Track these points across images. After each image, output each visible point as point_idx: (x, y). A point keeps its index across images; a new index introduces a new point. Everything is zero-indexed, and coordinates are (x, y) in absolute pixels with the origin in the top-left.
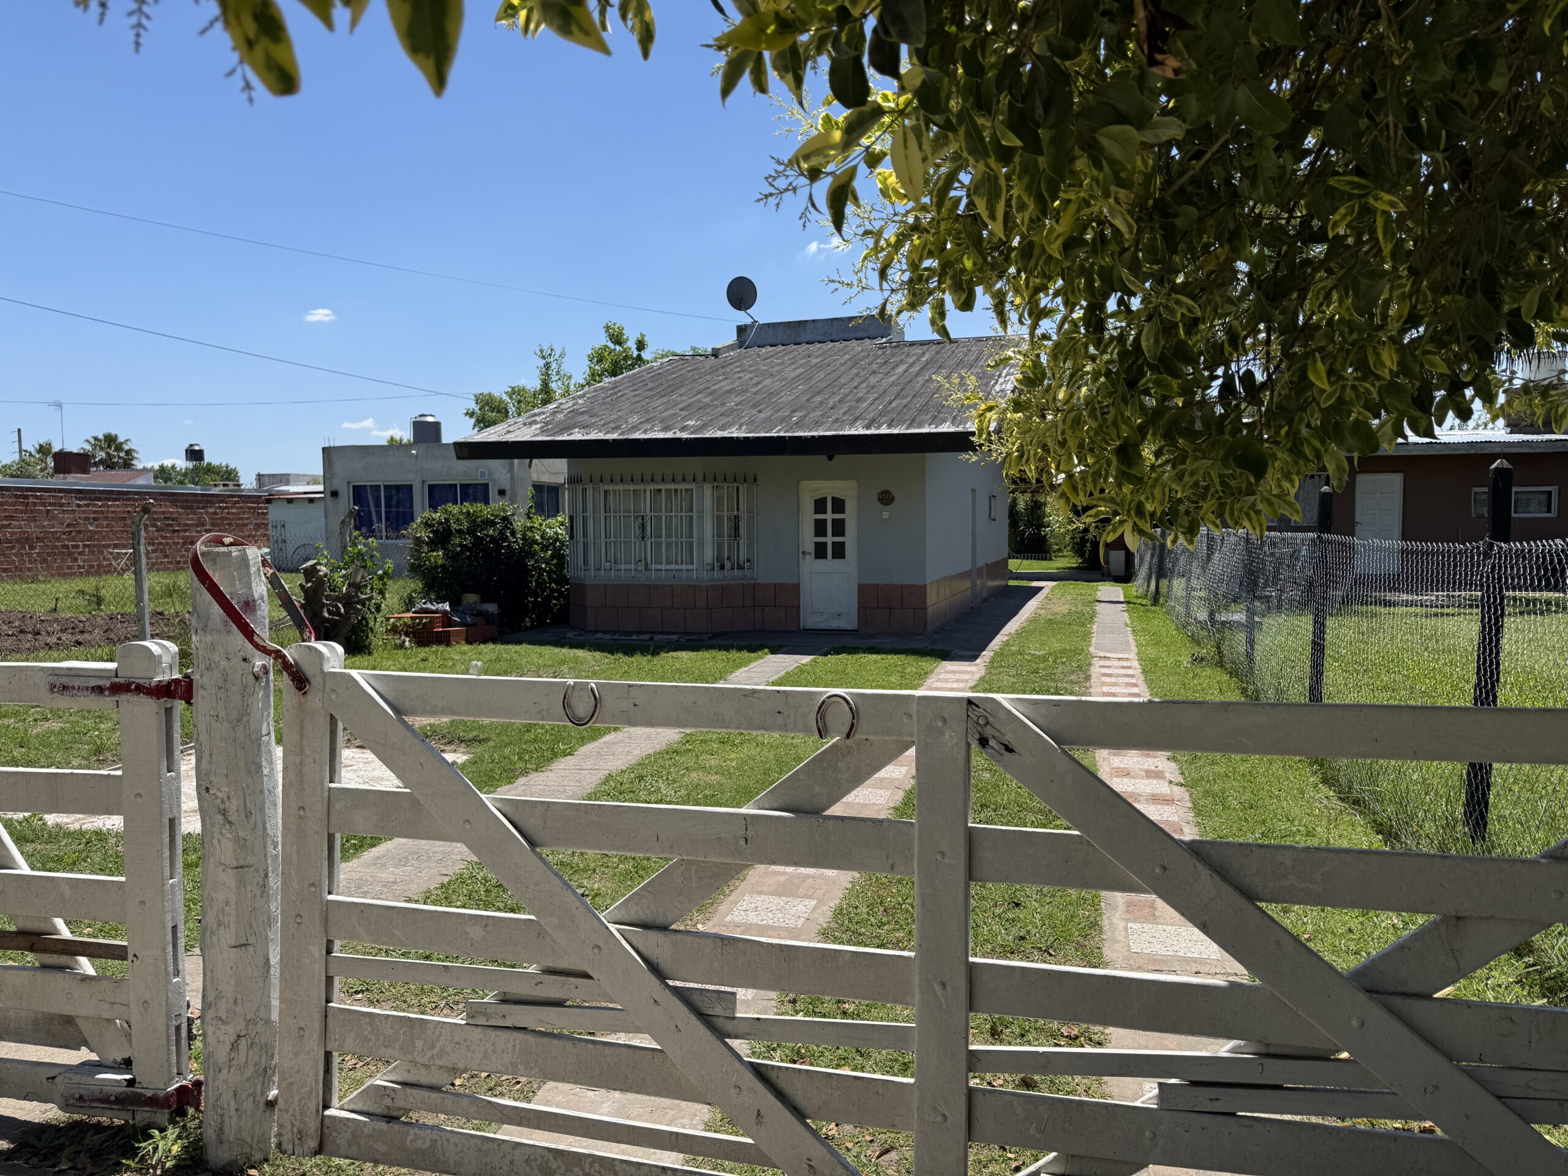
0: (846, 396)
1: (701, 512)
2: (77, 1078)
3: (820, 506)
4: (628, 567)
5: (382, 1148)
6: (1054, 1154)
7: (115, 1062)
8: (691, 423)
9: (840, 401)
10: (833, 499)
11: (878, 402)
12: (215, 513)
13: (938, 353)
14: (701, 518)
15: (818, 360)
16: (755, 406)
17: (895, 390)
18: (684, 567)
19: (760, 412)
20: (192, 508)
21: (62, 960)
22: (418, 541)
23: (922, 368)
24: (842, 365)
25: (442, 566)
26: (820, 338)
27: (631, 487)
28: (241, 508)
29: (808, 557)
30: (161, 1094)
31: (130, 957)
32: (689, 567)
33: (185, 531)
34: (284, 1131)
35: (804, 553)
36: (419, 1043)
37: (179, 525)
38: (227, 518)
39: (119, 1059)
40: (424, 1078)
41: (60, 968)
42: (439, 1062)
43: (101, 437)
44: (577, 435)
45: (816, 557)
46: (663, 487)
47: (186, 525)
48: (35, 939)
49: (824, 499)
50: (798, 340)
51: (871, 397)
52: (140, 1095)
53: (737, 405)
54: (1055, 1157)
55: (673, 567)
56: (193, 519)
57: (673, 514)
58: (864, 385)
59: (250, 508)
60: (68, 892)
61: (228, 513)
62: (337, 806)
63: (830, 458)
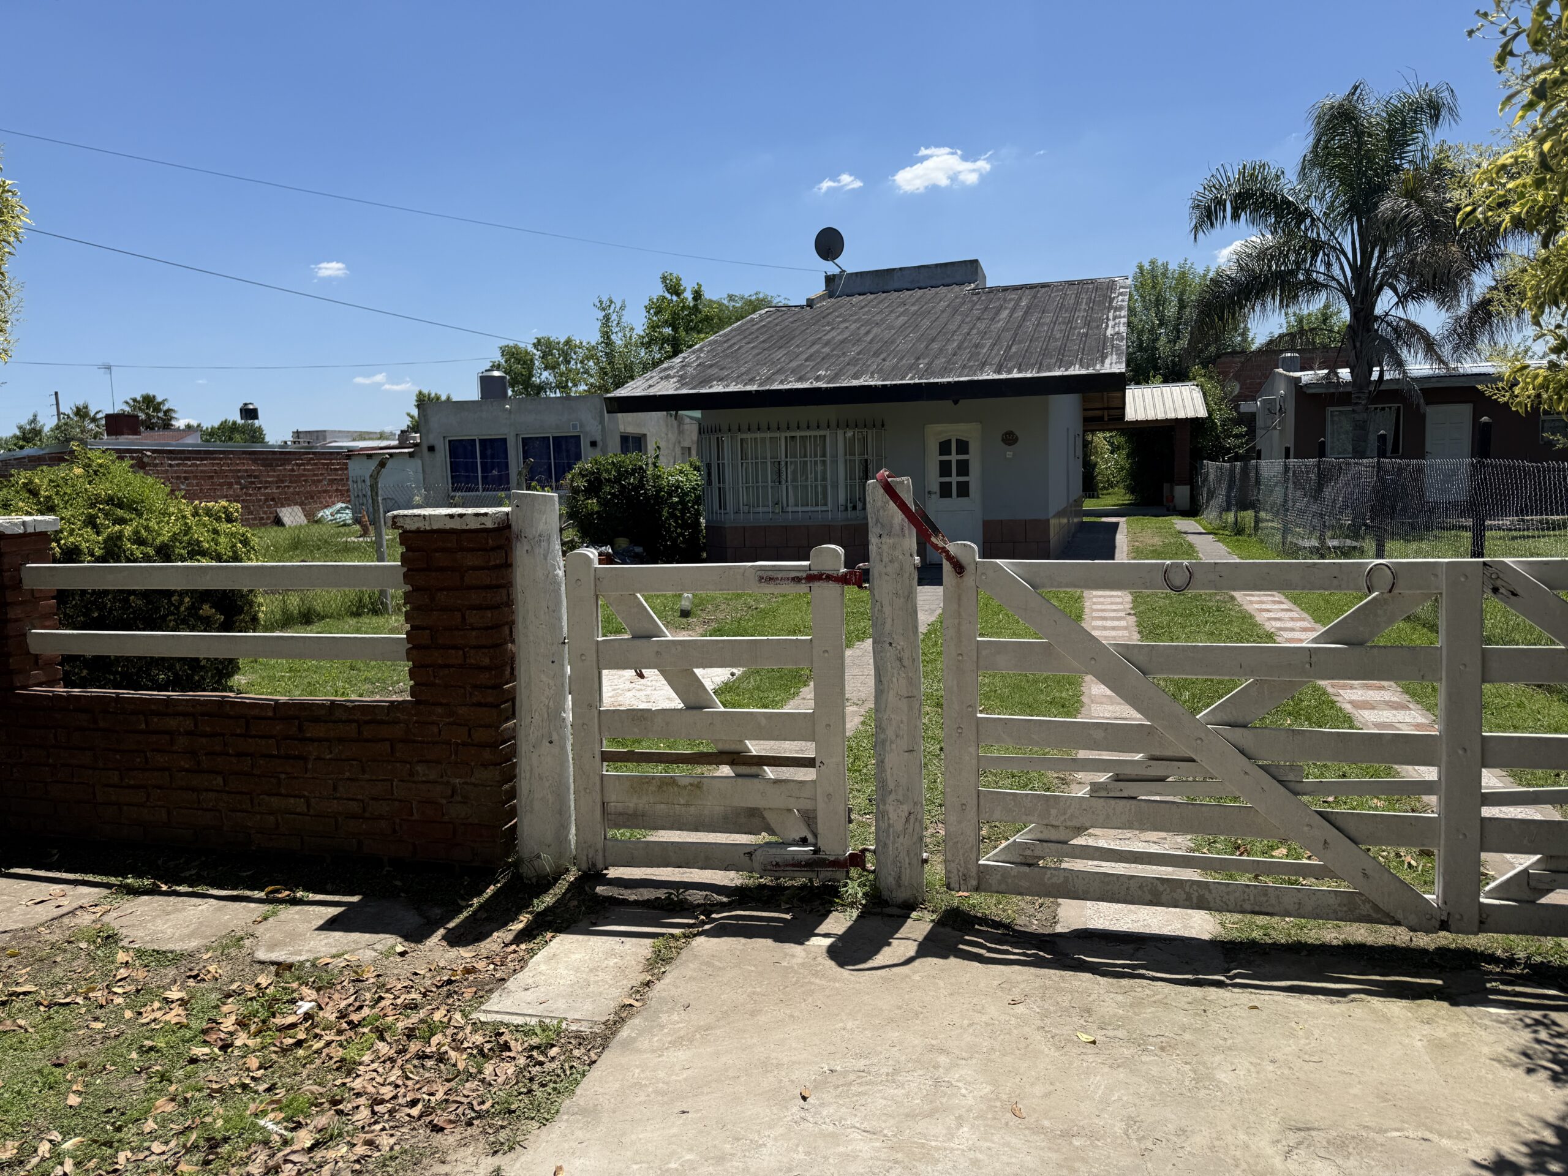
0: (962, 343)
1: (835, 457)
2: (773, 851)
3: (945, 448)
4: (765, 509)
5: (1025, 884)
6: (1539, 856)
7: (794, 840)
8: (822, 373)
9: (959, 347)
10: (958, 441)
11: (996, 348)
12: (293, 470)
13: (1035, 297)
14: (835, 462)
15: (915, 308)
16: (876, 354)
17: (1008, 335)
18: (820, 508)
19: (884, 360)
20: (271, 465)
21: (754, 770)
22: (576, 491)
23: (1026, 313)
24: (943, 312)
25: (597, 512)
26: (909, 286)
27: (768, 435)
28: (315, 464)
29: (933, 496)
30: (842, 858)
31: (818, 764)
32: (824, 508)
33: (266, 488)
34: (952, 875)
35: (929, 493)
36: (1053, 812)
37: (261, 482)
38: (303, 475)
39: (797, 838)
40: (1053, 835)
41: (756, 776)
42: (1069, 824)
43: (139, 398)
44: (718, 388)
45: (941, 496)
46: (798, 434)
47: (266, 482)
48: (735, 756)
49: (950, 441)
50: (886, 288)
51: (988, 343)
52: (825, 860)
53: (859, 354)
54: (1539, 860)
55: (809, 508)
56: (273, 476)
57: (808, 459)
58: (975, 331)
59: (323, 464)
60: (763, 722)
61: (305, 470)
62: (984, 653)
63: (956, 402)
